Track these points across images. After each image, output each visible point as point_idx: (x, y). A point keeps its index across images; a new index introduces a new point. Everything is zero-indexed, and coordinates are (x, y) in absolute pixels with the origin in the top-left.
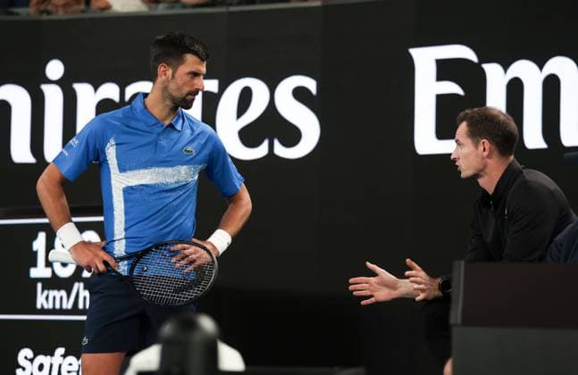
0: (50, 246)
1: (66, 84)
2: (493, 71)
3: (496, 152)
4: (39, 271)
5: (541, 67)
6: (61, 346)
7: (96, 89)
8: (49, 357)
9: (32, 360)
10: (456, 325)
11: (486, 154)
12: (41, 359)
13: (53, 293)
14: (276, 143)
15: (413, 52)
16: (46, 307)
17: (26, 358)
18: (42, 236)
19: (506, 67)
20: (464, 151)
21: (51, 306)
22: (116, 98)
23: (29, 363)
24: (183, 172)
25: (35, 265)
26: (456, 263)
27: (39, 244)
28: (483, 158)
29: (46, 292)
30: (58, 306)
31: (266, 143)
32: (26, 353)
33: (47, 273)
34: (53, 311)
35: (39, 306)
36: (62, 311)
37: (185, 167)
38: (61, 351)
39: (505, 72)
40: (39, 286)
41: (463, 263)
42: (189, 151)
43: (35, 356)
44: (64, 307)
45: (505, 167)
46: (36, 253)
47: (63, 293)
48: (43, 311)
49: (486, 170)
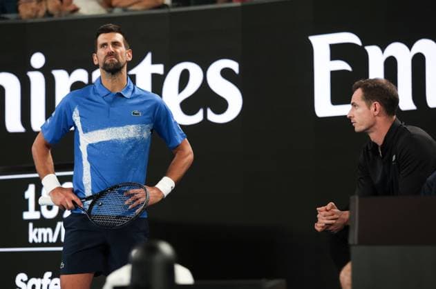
0: (38, 194)
1: (46, 71)
2: (373, 52)
3: (384, 112)
4: (30, 214)
5: (410, 47)
6: (49, 271)
7: (70, 74)
8: (39, 280)
9: (26, 282)
10: (354, 245)
11: (377, 112)
12: (33, 281)
13: (41, 231)
14: (209, 111)
15: (312, 39)
16: (36, 241)
17: (22, 280)
18: (32, 188)
19: (383, 49)
20: (358, 111)
21: (40, 241)
22: (86, 81)
23: (24, 284)
24: (132, 130)
25: (27, 209)
26: (352, 198)
27: (30, 193)
28: (375, 116)
29: (36, 230)
30: (45, 240)
31: (201, 112)
32: (22, 277)
33: (36, 215)
34: (42, 244)
35: (31, 241)
36: (48, 244)
37: (133, 126)
38: (48, 274)
39: (383, 52)
40: (31, 225)
41: (357, 198)
42: (136, 114)
43: (29, 279)
44: (50, 241)
45: (390, 125)
46: (27, 200)
47: (49, 230)
48: (34, 244)
49: (376, 127)
